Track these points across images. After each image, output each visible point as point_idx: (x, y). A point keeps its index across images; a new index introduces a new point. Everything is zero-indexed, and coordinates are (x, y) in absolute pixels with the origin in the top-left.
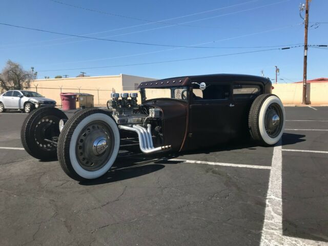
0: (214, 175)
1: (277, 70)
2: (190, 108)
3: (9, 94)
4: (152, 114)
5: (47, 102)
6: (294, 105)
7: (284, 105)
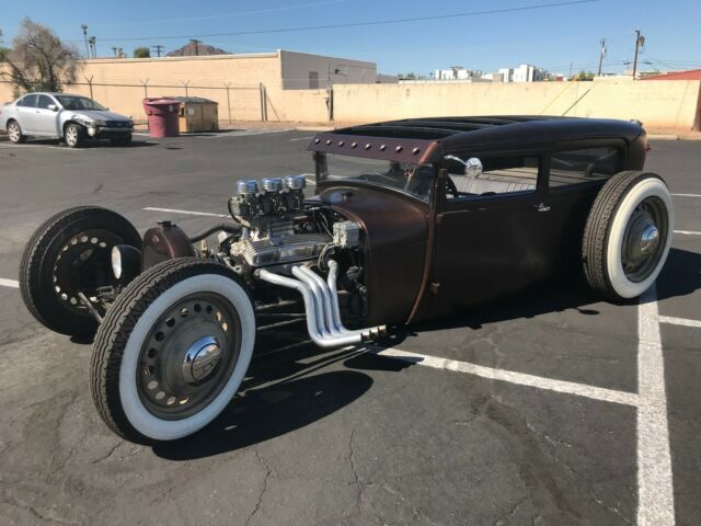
0: (494, 424)
1: (641, 40)
2: (439, 222)
3: (28, 102)
4: (341, 235)
5: (112, 123)
6: (673, 137)
7: (649, 136)
